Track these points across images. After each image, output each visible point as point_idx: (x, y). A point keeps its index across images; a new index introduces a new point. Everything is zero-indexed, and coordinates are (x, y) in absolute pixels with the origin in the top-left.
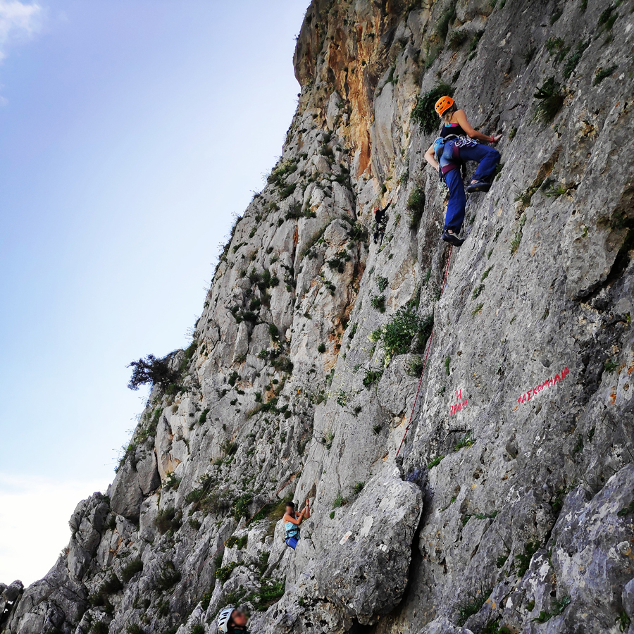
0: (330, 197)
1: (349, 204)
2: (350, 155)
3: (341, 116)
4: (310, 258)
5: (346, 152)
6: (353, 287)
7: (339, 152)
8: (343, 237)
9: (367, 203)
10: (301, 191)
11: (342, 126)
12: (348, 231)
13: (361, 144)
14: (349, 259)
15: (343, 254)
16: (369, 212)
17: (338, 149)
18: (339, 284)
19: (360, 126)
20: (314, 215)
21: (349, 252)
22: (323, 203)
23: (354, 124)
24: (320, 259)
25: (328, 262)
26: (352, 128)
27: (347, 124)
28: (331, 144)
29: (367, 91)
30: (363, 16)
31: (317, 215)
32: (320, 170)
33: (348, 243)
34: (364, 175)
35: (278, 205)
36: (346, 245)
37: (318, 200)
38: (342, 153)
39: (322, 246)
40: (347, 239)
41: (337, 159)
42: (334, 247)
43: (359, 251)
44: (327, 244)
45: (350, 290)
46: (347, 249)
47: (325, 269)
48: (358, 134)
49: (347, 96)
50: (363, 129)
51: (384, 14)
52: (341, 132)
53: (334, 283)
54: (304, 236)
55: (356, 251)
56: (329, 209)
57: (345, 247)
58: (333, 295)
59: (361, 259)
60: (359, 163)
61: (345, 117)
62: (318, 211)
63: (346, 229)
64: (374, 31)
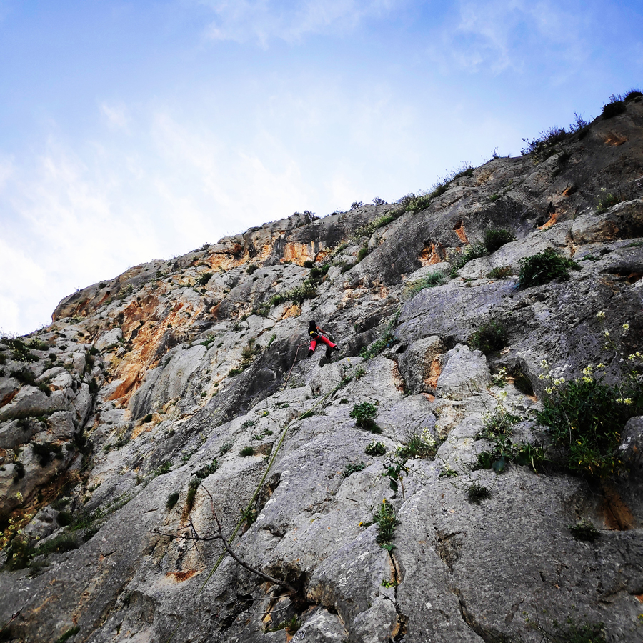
0: (75, 391)
1: (85, 413)
2: (107, 379)
3: (117, 347)
4: (18, 425)
5: (106, 374)
6: (40, 492)
7: (99, 368)
8: (68, 433)
9: (110, 423)
10: (42, 367)
11: (113, 354)
12: (76, 432)
13: (127, 376)
14: (60, 457)
15: (58, 449)
16: (107, 432)
17: (101, 366)
18: (31, 474)
19: (133, 365)
20: (48, 392)
21: (64, 451)
22: (65, 390)
23: (128, 360)
24: (27, 435)
25: (35, 444)
26: (123, 363)
27: (119, 357)
28: (96, 357)
29: (160, 345)
30: (188, 300)
31: (52, 395)
32: (75, 366)
33: (68, 442)
34: (115, 401)
35: (7, 360)
36: (65, 443)
37: (63, 384)
38: (101, 372)
39: (40, 423)
40: (70, 438)
41: (94, 372)
42: (51, 436)
43: (73, 460)
44: (47, 426)
45: (35, 492)
46: (64, 447)
47: (26, 448)
48: (128, 368)
49: (131, 338)
50: (136, 368)
51: (207, 311)
52: (109, 357)
53: (27, 469)
54: (24, 402)
55: (71, 456)
56: (66, 400)
57: (64, 443)
58: (16, 481)
59: (71, 469)
60: (115, 390)
61: (121, 350)
62: (55, 393)
63: (76, 429)
64: (192, 314)
